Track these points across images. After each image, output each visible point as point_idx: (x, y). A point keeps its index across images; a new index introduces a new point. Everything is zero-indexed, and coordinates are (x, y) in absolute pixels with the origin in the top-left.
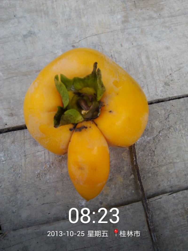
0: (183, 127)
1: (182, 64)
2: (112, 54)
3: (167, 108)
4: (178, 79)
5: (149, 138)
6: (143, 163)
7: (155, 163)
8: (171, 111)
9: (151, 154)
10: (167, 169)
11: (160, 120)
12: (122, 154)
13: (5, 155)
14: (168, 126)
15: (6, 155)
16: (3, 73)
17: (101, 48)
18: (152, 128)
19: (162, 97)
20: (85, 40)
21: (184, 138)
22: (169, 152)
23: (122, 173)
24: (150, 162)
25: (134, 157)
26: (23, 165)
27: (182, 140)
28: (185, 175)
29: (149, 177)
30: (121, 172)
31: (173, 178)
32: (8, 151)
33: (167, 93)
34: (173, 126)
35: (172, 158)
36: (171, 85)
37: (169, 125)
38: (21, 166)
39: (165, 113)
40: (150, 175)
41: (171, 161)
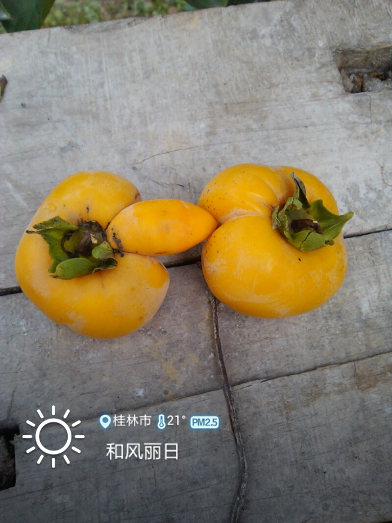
2: (190, 182)
6: (228, 337)
7: (244, 337)
10: (261, 346)
12: (199, 325)
13: (27, 324)
15: (29, 324)
16: (28, 204)
17: (175, 173)
20: (151, 159)
23: (198, 350)
25: (215, 328)
26: (54, 338)
28: (288, 356)
29: (235, 357)
30: (196, 349)
31: (269, 359)
32: (32, 318)
38: (51, 339)
40: (237, 354)
41: (268, 335)
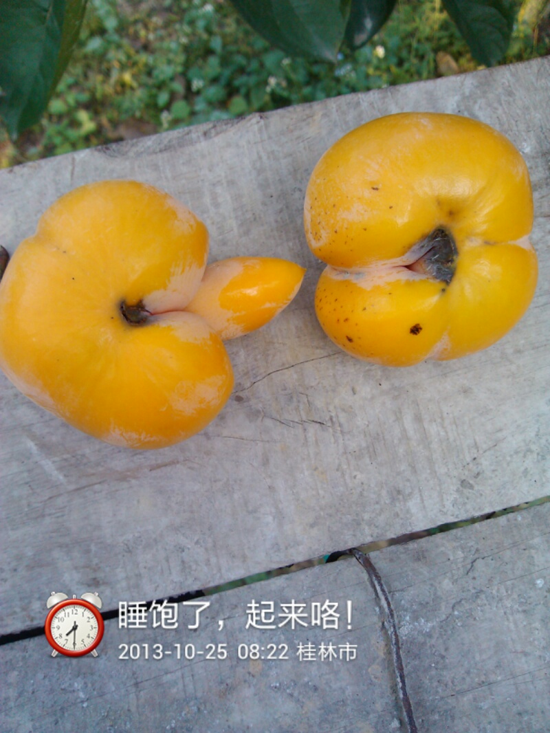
0: (507, 592)
1: (500, 430)
2: (333, 414)
3: (469, 545)
4: (494, 471)
5: (429, 625)
6: (419, 688)
7: (446, 685)
8: (477, 550)
9: (437, 663)
10: (475, 699)
11: (453, 576)
12: (370, 670)
13: (87, 686)
14: (473, 591)
15: (90, 685)
17: (306, 400)
18: (437, 598)
19: (457, 517)
20: (265, 380)
21: (511, 618)
22: (478, 658)
23: (371, 716)
24: (435, 684)
25: (399, 680)
26: (133, 709)
27: (506, 623)
28: (520, 714)
29: (435, 723)
30: (368, 713)
31: (490, 723)
32: (92, 674)
33: (468, 507)
34: (484, 589)
35: (484, 672)
36: (476, 488)
37: (475, 588)
38: (129, 710)
39: (465, 558)
40: (437, 717)
41: (483, 678)
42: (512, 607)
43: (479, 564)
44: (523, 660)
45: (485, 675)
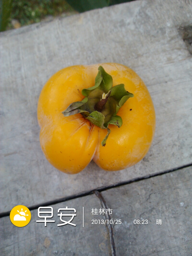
0: (166, 208)
1: (161, 136)
3: (148, 187)
4: (158, 154)
5: (129, 224)
6: (124, 254)
7: (136, 253)
8: (152, 190)
9: (132, 242)
11: (140, 201)
12: (100, 245)
14: (150, 208)
18: (133, 212)
19: (142, 175)
21: (168, 221)
22: (152, 239)
24: (131, 252)
25: (112, 249)
27: (166, 223)
33: (147, 170)
34: (155, 207)
35: (155, 246)
36: (150, 161)
39: (146, 194)
41: (155, 249)
42: (168, 216)
43: (153, 196)
44: (174, 240)
45: (156, 247)
